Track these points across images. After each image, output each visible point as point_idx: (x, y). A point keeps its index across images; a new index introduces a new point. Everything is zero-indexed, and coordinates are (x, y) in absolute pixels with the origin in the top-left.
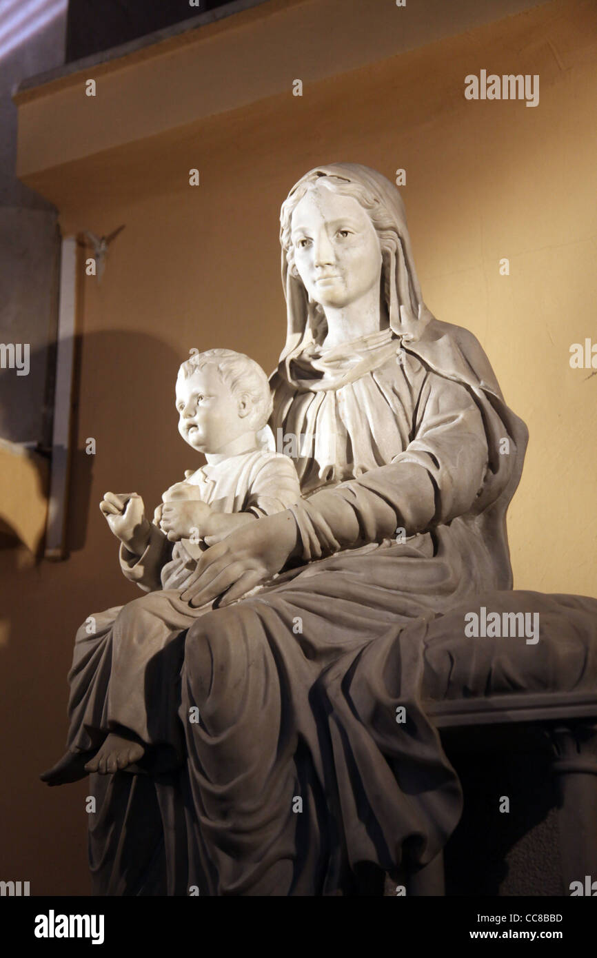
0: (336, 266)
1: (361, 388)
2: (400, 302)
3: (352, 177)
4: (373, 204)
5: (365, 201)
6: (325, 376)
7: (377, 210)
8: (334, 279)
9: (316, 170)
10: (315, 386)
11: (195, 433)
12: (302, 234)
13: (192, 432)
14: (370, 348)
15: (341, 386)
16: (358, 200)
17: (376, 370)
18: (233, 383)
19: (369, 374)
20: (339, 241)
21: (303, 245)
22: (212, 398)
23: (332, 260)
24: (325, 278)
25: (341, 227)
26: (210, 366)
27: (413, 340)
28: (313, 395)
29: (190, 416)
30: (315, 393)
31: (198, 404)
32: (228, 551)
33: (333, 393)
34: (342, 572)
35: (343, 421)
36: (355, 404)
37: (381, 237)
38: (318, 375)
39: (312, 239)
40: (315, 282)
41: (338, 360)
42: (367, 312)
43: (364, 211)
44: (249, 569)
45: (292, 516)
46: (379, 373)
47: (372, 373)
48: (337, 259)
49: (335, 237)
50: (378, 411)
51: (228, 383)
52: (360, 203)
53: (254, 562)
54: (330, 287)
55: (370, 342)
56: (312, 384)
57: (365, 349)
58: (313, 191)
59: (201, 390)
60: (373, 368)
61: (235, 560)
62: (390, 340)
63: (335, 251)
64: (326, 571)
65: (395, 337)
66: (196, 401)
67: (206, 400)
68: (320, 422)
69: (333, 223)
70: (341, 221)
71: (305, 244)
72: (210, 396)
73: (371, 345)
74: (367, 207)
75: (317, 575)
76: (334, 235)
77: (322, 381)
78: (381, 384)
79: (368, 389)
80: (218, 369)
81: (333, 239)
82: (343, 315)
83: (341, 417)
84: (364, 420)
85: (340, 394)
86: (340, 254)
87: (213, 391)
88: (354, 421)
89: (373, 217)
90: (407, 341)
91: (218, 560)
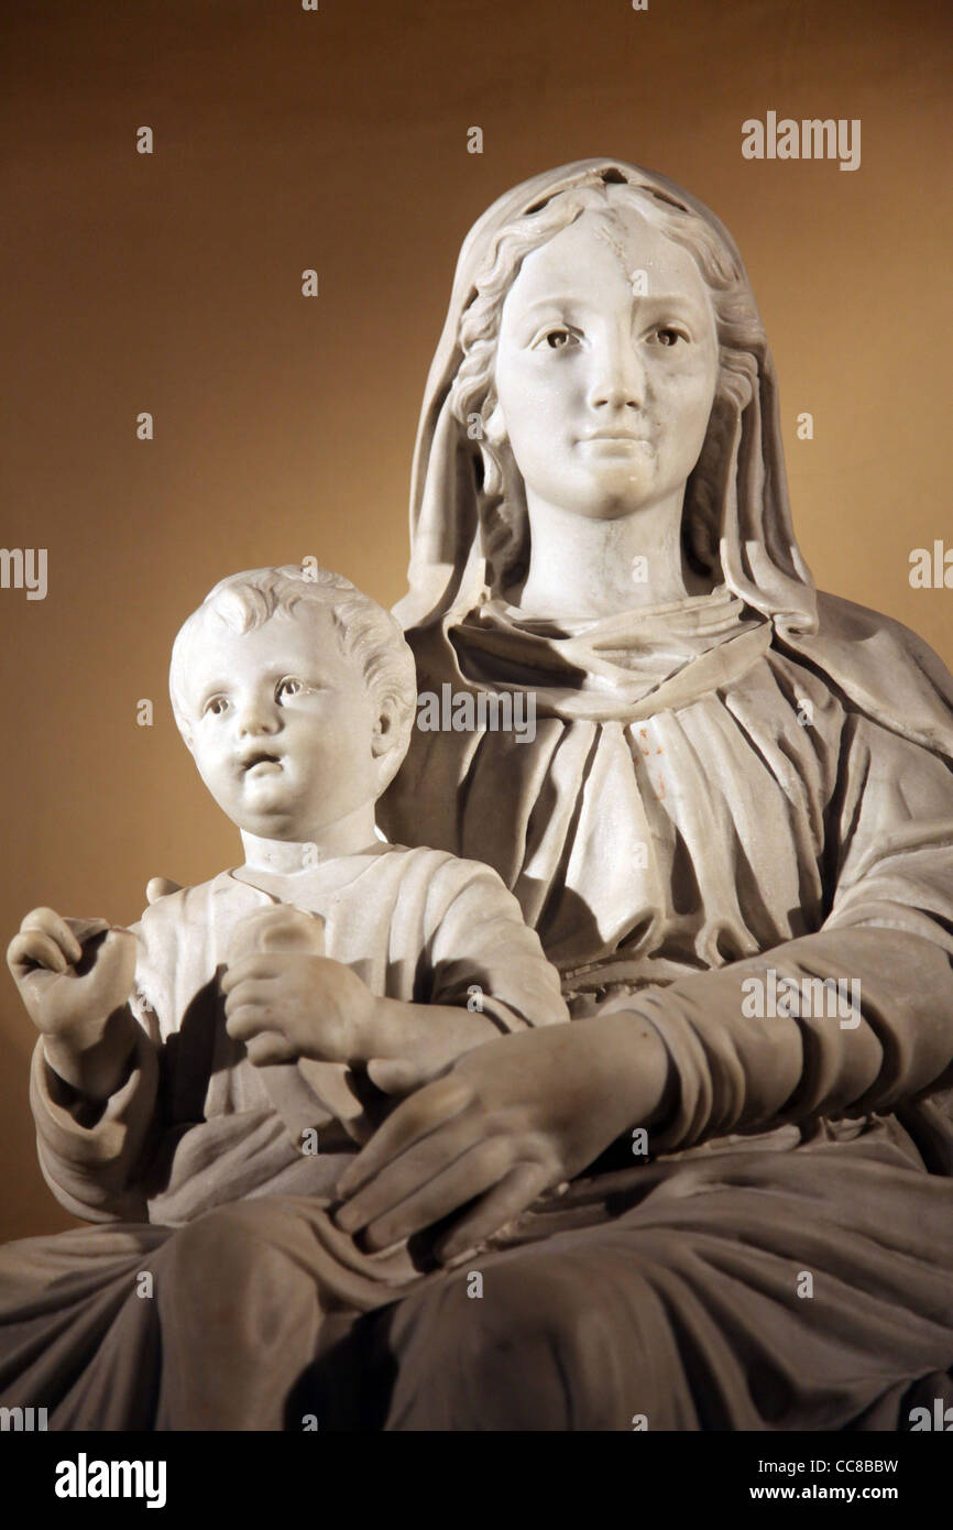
0: (645, 413)
1: (704, 726)
2: (745, 533)
3: (692, 205)
4: (729, 280)
5: (714, 266)
6: (591, 679)
7: (736, 295)
8: (635, 444)
9: (608, 164)
10: (568, 705)
11: (267, 778)
12: (561, 316)
13: (260, 774)
14: (702, 631)
15: (647, 714)
16: (700, 261)
17: (732, 687)
18: (369, 663)
19: (712, 694)
20: (652, 353)
21: (552, 344)
22: (323, 691)
23: (639, 395)
24: (616, 437)
25: (669, 317)
26: (314, 609)
27: (810, 631)
28: (559, 727)
29: (266, 730)
30: (568, 724)
31: (278, 701)
32: (475, 1105)
33: (620, 727)
34: (764, 1192)
35: (664, 802)
36: (693, 765)
37: (725, 364)
38: (572, 678)
39: (581, 333)
40: (575, 442)
41: (626, 648)
42: (661, 543)
43: (708, 291)
44: (526, 1158)
45: (649, 1029)
46: (742, 698)
47: (722, 695)
48: (650, 394)
49: (643, 340)
50: (752, 789)
51: (357, 659)
52: (704, 269)
53: (541, 1143)
54: (619, 463)
55: (703, 617)
56: (562, 699)
57: (692, 633)
58: (603, 213)
59: (294, 665)
60: (724, 683)
61: (495, 1131)
62: (736, 620)
63: (646, 374)
64: (720, 1186)
65: (749, 614)
66: (271, 694)
67: (305, 696)
68: (596, 798)
69: (653, 303)
70: (670, 302)
71: (557, 341)
72: (317, 685)
73: (704, 626)
74: (715, 284)
75: (698, 1194)
76: (640, 335)
77: (583, 694)
78: (754, 724)
79: (722, 732)
80: (335, 618)
81: (637, 344)
82: (608, 539)
83: (658, 792)
84: (720, 809)
85: (643, 733)
86: (658, 386)
87: (324, 676)
88: (696, 808)
89: (723, 311)
90: (791, 630)
91: (446, 1126)
